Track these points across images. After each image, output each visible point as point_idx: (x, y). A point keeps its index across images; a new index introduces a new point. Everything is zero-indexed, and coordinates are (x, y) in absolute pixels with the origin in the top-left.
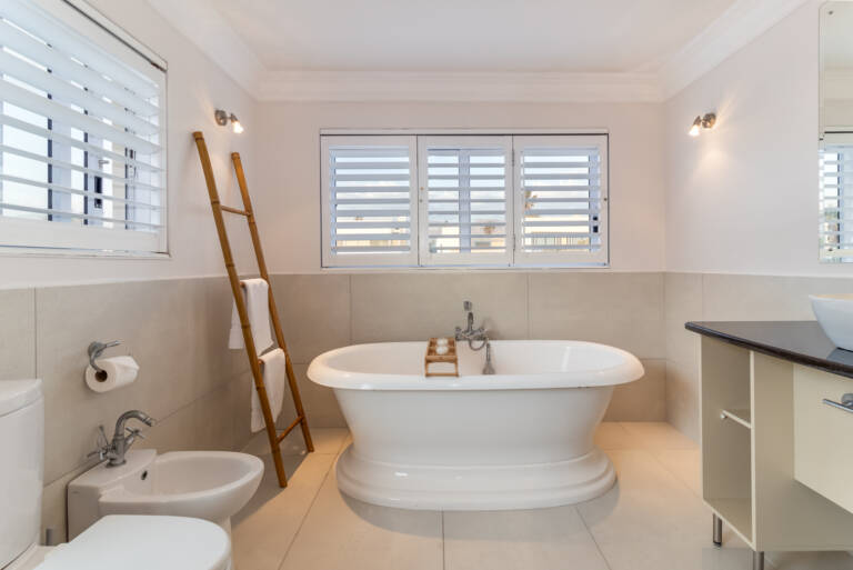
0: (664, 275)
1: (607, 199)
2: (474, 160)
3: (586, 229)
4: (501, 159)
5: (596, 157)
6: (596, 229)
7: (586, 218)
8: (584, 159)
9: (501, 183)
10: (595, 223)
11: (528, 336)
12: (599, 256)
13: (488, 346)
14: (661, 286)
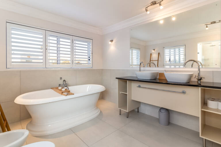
0: (102, 70)
1: (92, 53)
2: (61, 40)
3: (87, 60)
4: (69, 41)
5: (90, 44)
6: (89, 60)
7: (87, 57)
8: (87, 44)
9: (69, 47)
10: (89, 58)
11: (76, 85)
12: (91, 65)
13: (68, 88)
14: (101, 72)
